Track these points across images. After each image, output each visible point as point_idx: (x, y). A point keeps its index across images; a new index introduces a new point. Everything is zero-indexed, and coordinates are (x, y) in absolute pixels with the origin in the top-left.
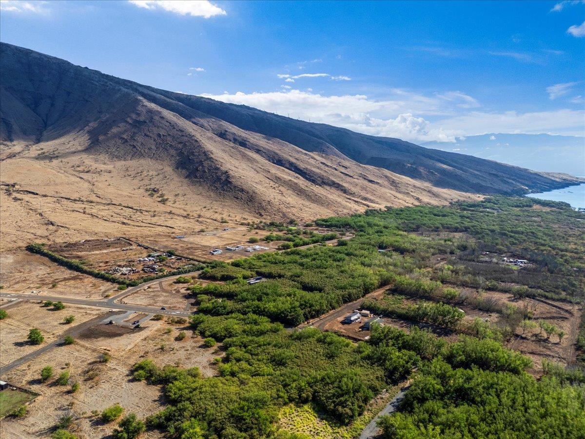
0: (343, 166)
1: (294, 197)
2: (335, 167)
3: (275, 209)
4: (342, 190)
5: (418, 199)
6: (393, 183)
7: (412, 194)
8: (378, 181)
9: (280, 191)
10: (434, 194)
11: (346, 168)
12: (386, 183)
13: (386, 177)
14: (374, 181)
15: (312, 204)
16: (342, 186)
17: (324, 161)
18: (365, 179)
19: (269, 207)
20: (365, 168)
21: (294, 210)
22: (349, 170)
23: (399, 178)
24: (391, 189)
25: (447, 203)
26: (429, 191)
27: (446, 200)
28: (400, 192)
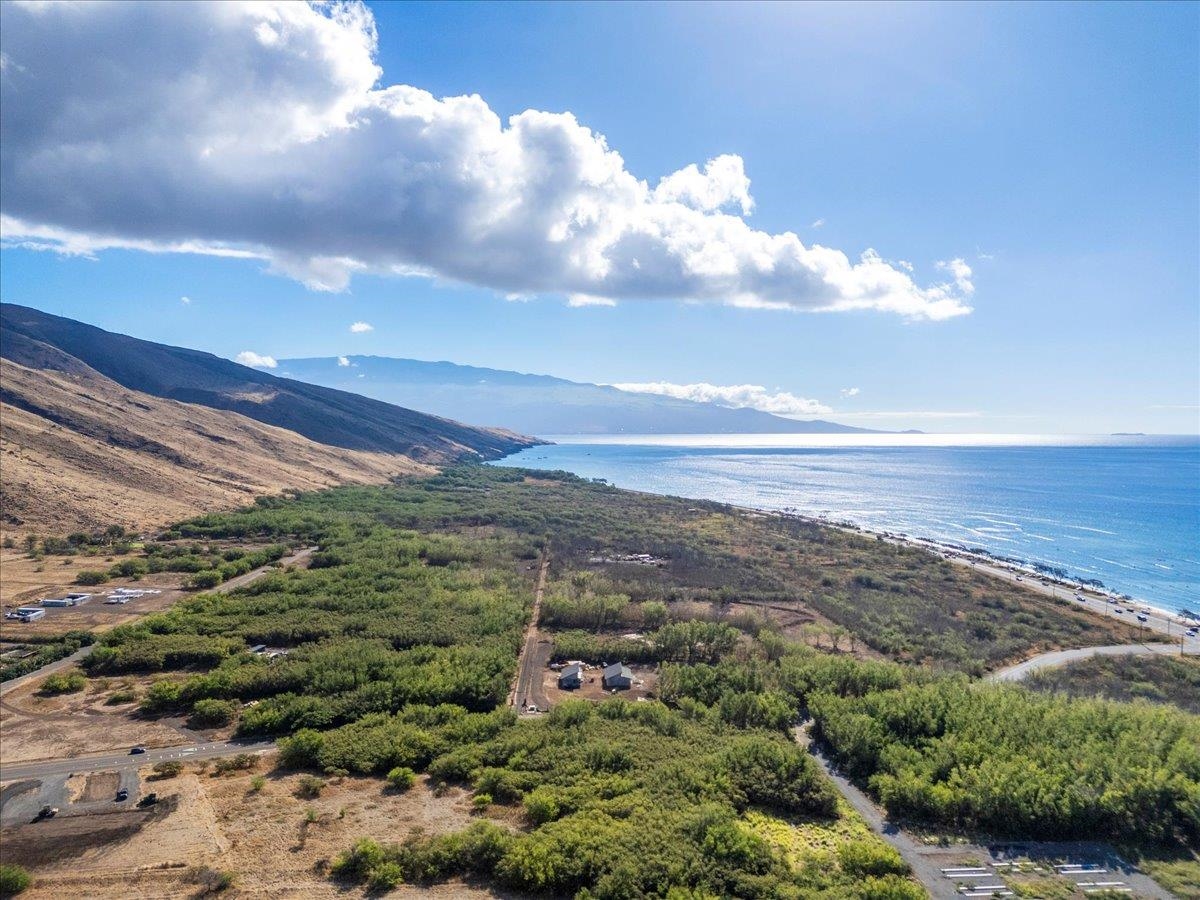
0: (138, 405)
1: (75, 474)
2: (118, 405)
3: (50, 503)
4: (169, 458)
5: (330, 474)
6: (265, 441)
7: (313, 463)
8: (232, 439)
9: (30, 460)
10: (354, 464)
11: (147, 408)
12: (250, 443)
13: (246, 429)
14: (223, 439)
15: (131, 489)
16: (168, 449)
17: (83, 391)
18: (200, 433)
19: (32, 500)
20: (189, 408)
21: (100, 506)
22: (154, 413)
23: (273, 431)
24: (266, 455)
25: (384, 481)
26: (343, 458)
27: (380, 473)
28: (286, 461)
